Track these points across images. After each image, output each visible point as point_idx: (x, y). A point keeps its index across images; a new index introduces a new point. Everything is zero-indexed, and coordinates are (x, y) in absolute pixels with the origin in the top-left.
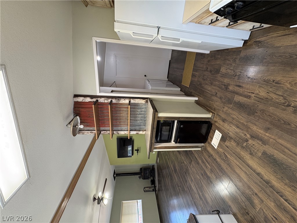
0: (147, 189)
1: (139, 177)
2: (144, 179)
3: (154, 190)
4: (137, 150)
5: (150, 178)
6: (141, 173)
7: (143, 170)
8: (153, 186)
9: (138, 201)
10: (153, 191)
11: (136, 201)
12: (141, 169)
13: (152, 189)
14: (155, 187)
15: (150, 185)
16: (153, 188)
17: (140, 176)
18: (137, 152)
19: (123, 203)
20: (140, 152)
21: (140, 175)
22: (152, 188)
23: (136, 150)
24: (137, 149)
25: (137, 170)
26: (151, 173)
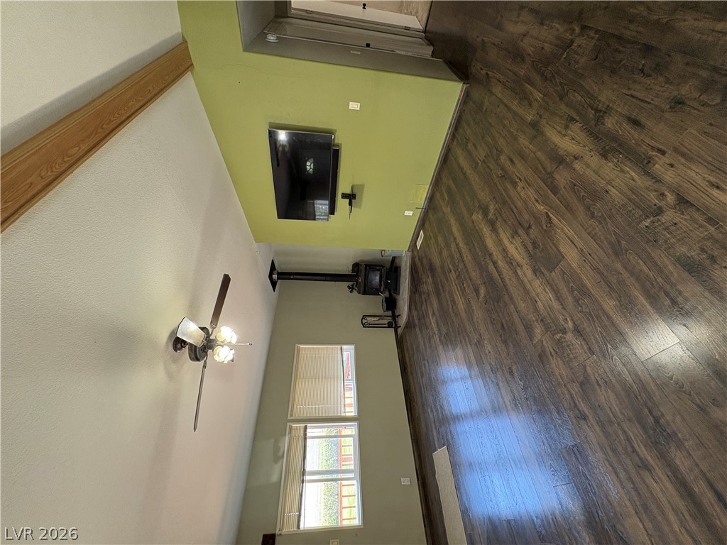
0: (370, 320)
1: (349, 287)
2: (364, 294)
3: (393, 324)
4: (351, 197)
5: (382, 293)
6: (357, 276)
7: (362, 268)
8: (390, 313)
9: (345, 347)
10: (390, 325)
11: (339, 347)
12: (356, 266)
13: (386, 322)
14: (394, 317)
15: (381, 312)
16: (390, 319)
17: (353, 285)
18: (350, 204)
19: (299, 349)
20: (360, 207)
21: (351, 283)
22: (388, 318)
23: (344, 196)
24: (348, 191)
25: (345, 267)
26: (387, 279)
